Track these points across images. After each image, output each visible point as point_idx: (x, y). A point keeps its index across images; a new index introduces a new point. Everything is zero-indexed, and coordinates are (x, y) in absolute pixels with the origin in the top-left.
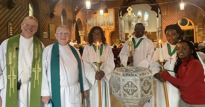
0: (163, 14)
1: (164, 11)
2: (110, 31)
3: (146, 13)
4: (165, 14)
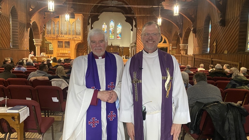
0: (138, 28)
1: (140, 24)
2: (77, 42)
3: (119, 24)
4: (140, 28)
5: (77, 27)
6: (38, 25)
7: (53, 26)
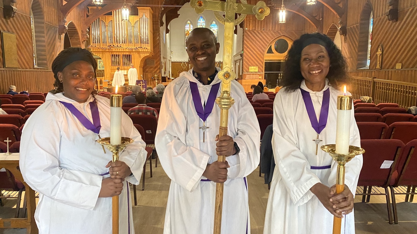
0: (246, 29)
1: (250, 22)
2: (143, 56)
3: (214, 22)
4: (249, 28)
5: (142, 31)
6: (77, 28)
7: (103, 29)
